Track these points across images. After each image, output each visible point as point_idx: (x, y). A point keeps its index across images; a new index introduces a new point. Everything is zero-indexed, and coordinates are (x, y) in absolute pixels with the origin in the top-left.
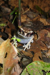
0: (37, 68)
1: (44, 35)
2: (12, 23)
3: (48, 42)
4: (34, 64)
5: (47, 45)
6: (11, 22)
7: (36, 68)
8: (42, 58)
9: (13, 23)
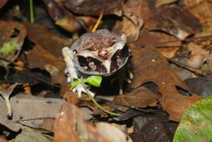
0: (201, 134)
1: (146, 9)
2: (29, 20)
3: (170, 22)
4: (184, 130)
5: (171, 32)
6: (25, 19)
7: (200, 138)
8: (186, 88)
9: (32, 20)
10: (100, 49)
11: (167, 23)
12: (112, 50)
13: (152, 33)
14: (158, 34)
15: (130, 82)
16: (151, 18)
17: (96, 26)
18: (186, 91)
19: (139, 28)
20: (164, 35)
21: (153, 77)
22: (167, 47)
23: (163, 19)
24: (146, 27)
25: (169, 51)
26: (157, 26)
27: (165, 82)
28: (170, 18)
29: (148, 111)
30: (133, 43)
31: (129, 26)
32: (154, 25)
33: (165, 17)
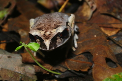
5: (119, 17)
10: (47, 30)
11: (116, 10)
12: (55, 32)
13: (103, 16)
14: (108, 17)
15: (74, 50)
16: (104, 5)
17: (63, 6)
18: (115, 63)
19: (92, 11)
20: (112, 18)
21: (92, 48)
22: (112, 28)
23: (114, 6)
24: (99, 10)
25: (112, 31)
26: (108, 11)
27: (99, 54)
28: (120, 6)
29: (79, 74)
30: (86, 21)
31: (87, 9)
32: (106, 10)
33: (116, 5)
